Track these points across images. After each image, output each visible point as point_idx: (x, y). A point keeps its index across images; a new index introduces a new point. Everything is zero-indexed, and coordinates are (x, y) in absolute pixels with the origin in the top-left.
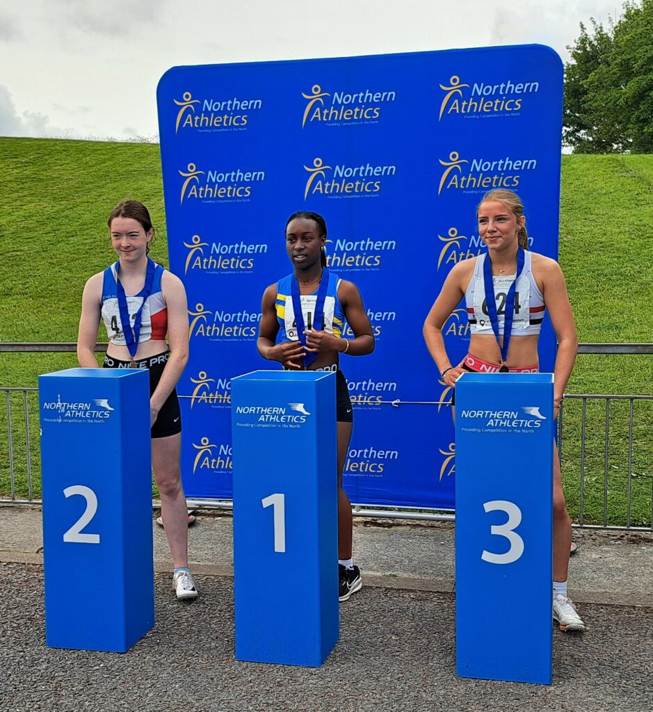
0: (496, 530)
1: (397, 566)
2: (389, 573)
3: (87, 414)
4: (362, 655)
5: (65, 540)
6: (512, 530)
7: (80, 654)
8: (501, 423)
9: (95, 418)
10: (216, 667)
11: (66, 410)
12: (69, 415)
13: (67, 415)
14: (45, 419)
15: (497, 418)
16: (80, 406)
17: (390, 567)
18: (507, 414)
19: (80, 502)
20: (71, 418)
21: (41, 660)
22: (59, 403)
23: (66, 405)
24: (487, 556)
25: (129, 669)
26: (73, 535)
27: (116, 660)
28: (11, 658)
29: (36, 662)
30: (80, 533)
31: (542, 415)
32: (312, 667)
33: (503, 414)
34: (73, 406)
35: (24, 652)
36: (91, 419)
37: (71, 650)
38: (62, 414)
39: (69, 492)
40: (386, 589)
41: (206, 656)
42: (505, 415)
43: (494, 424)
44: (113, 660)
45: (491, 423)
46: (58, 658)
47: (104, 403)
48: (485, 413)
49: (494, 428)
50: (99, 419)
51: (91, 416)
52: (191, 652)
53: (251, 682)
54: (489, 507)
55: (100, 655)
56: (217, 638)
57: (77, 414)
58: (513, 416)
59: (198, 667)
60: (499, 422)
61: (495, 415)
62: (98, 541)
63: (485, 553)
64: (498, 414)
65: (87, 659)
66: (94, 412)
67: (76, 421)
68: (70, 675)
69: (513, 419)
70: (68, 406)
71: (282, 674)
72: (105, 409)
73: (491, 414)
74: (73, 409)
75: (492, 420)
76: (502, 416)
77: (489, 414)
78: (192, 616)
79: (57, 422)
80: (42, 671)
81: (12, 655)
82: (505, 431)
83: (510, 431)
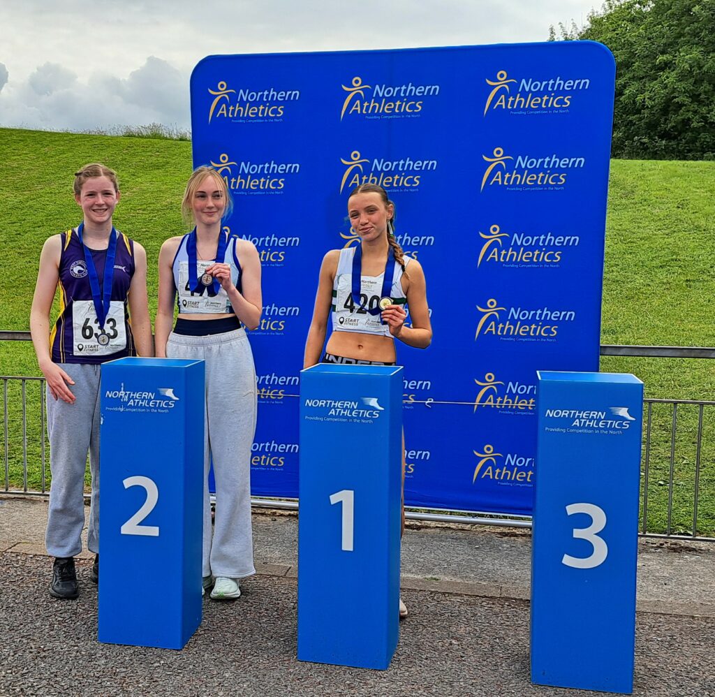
0: (578, 533)
1: (436, 569)
2: (430, 576)
3: (151, 403)
4: (426, 659)
5: (122, 532)
6: (596, 534)
7: (136, 650)
8: (587, 423)
9: (159, 408)
10: (281, 667)
11: (129, 399)
12: (132, 404)
13: (130, 403)
14: (107, 408)
15: (582, 418)
16: (143, 395)
17: (430, 571)
18: (594, 414)
19: (140, 493)
20: (134, 407)
21: (98, 655)
22: (122, 392)
23: (130, 394)
24: (568, 560)
25: (191, 667)
26: (130, 528)
27: (175, 657)
28: (67, 653)
29: (93, 657)
30: (139, 525)
31: (631, 416)
32: (379, 670)
33: (590, 414)
34: (137, 395)
35: (77, 646)
36: (155, 408)
37: (125, 646)
38: (125, 403)
39: (128, 483)
40: (432, 592)
41: (266, 656)
42: (591, 415)
43: (580, 424)
44: (171, 657)
45: (577, 423)
46: (114, 654)
47: (169, 392)
48: (571, 413)
49: (579, 428)
50: (163, 408)
51: (155, 405)
52: (249, 651)
53: (320, 684)
54: (572, 509)
55: (158, 651)
56: (272, 637)
57: (140, 403)
58: (600, 416)
59: (261, 666)
60: (585, 422)
61: (581, 415)
62: (157, 534)
63: (566, 556)
64: (584, 415)
65: (145, 655)
66: (158, 401)
67: (140, 410)
68: (132, 672)
70: (132, 395)
71: (350, 676)
72: (170, 399)
73: (577, 414)
74: (136, 398)
75: (577, 420)
76: (589, 416)
77: (575, 413)
78: (239, 615)
79: (119, 411)
80: (103, 667)
81: (66, 649)
82: (590, 432)
83: (597, 432)
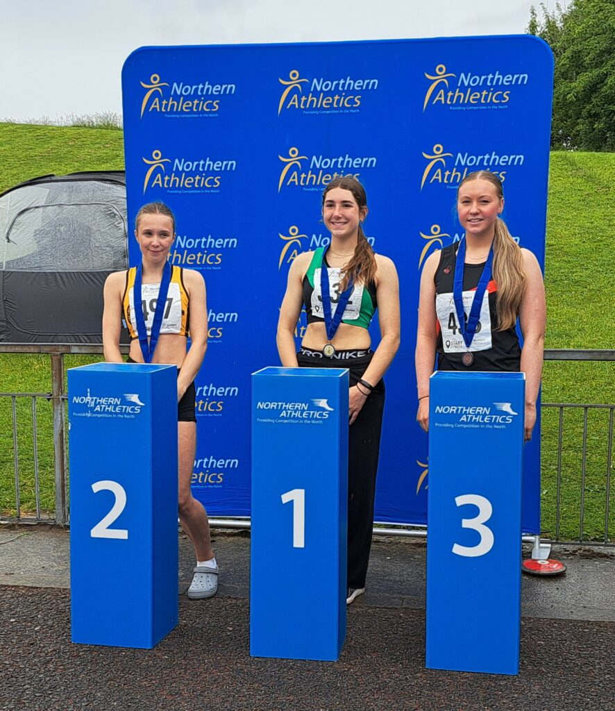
3: (117, 409)
5: (92, 535)
8: (474, 418)
9: (125, 413)
11: (96, 405)
12: (99, 409)
13: (96, 409)
14: (74, 414)
15: (469, 414)
16: (109, 401)
19: (109, 497)
20: (100, 413)
22: (89, 398)
23: (96, 400)
26: (101, 531)
30: (108, 528)
31: (513, 411)
33: (476, 409)
34: (103, 401)
36: (121, 413)
38: (92, 409)
39: (97, 487)
42: (477, 410)
43: (467, 419)
45: (464, 418)
47: (134, 398)
48: (458, 409)
49: (467, 423)
50: (129, 414)
51: (121, 410)
57: (107, 408)
58: (485, 412)
60: (472, 418)
62: (126, 537)
64: (471, 410)
66: (124, 407)
67: (107, 416)
69: (485, 414)
70: (98, 400)
72: (135, 404)
73: (464, 410)
74: (102, 404)
76: (475, 412)
77: (462, 409)
79: (86, 417)
82: (477, 426)
83: (482, 426)
